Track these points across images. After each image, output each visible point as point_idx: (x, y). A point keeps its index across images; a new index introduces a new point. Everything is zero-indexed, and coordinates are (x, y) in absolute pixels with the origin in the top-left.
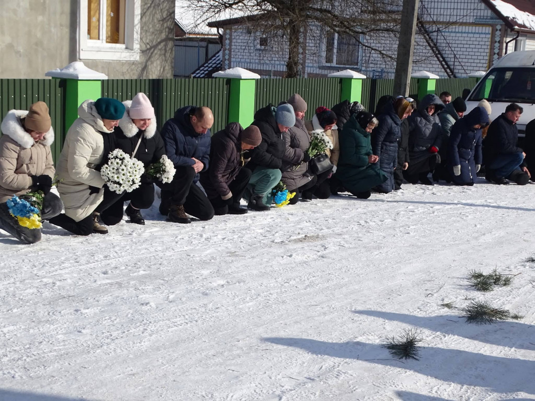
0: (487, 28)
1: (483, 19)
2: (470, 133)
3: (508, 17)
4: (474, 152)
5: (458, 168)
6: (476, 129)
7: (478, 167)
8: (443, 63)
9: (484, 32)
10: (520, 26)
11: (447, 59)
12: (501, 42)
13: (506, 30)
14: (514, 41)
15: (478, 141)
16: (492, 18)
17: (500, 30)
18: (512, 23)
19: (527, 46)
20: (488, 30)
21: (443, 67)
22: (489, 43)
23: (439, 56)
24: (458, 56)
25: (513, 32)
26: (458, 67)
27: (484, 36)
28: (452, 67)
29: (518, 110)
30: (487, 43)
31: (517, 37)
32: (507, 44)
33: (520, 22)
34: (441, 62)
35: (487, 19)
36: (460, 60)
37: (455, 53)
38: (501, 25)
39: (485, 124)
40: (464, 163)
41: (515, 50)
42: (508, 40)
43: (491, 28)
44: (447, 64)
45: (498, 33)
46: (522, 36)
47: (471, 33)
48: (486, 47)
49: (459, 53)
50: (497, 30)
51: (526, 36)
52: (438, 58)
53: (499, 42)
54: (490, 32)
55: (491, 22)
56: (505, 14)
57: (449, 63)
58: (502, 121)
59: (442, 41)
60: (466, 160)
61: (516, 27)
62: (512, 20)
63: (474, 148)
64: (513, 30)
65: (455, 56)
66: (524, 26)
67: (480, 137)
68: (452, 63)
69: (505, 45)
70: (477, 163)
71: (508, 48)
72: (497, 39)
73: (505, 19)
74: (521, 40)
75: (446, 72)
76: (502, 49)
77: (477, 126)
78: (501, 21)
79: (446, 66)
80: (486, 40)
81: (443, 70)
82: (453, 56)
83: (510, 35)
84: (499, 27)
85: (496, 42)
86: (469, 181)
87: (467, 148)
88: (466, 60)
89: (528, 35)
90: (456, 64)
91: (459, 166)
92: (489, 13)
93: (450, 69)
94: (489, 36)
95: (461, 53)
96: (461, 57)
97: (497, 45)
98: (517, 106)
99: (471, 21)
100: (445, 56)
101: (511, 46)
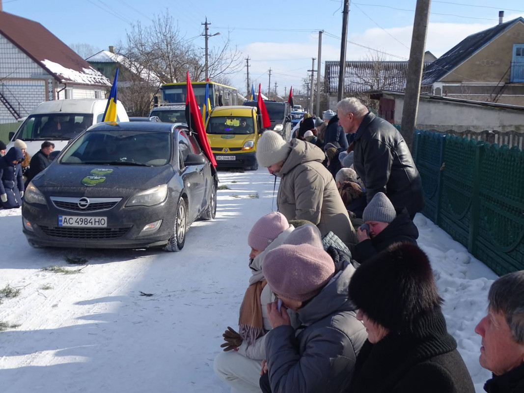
0: (42, 82)
1: (37, 75)
2: (10, 168)
3: (56, 73)
4: (17, 182)
5: (4, 196)
6: (15, 164)
7: (22, 193)
8: (11, 109)
9: (39, 84)
10: (66, 79)
11: (13, 106)
12: (53, 92)
13: (56, 83)
14: (64, 91)
15: (18, 173)
16: (44, 74)
17: (51, 83)
18: (60, 78)
19: (74, 94)
20: (43, 83)
21: (11, 113)
22: (44, 93)
23: (6, 104)
24: (21, 104)
25: (61, 85)
26: (23, 112)
27: (40, 88)
28: (18, 112)
29: (51, 146)
30: (43, 93)
31: (65, 88)
32: (58, 93)
33: (66, 76)
34: (9, 109)
35: (40, 75)
36: (24, 106)
37: (19, 101)
38: (52, 79)
39: (20, 160)
40: (9, 192)
41: (66, 98)
42: (59, 90)
43: (44, 82)
44: (14, 110)
45: (50, 85)
46: (69, 86)
47: (30, 86)
48: (42, 96)
49: (22, 101)
50: (49, 83)
51: (72, 86)
52: (6, 106)
53: (52, 92)
54: (44, 84)
55: (44, 77)
56: (53, 71)
57: (15, 109)
58: (40, 155)
59: (8, 93)
60: (11, 189)
61: (63, 80)
62: (60, 75)
63: (16, 179)
64: (61, 82)
65: (19, 104)
66: (69, 79)
67: (19, 170)
68: (18, 109)
69: (56, 94)
70: (20, 190)
71: (60, 96)
72: (50, 90)
73: (54, 75)
74: (69, 90)
75: (14, 116)
76: (55, 97)
77: (15, 162)
78: (51, 76)
79: (13, 112)
80: (42, 90)
81: (11, 115)
82: (18, 104)
83: (60, 87)
84: (50, 81)
85: (49, 92)
86: (15, 205)
87: (10, 180)
88: (28, 106)
89: (74, 86)
90: (21, 109)
91: (5, 195)
92: (41, 70)
93: (17, 114)
94: (44, 88)
95: (24, 101)
96: (25, 104)
97: (51, 94)
98: (50, 143)
99: (29, 77)
100: (11, 104)
101: (62, 94)
